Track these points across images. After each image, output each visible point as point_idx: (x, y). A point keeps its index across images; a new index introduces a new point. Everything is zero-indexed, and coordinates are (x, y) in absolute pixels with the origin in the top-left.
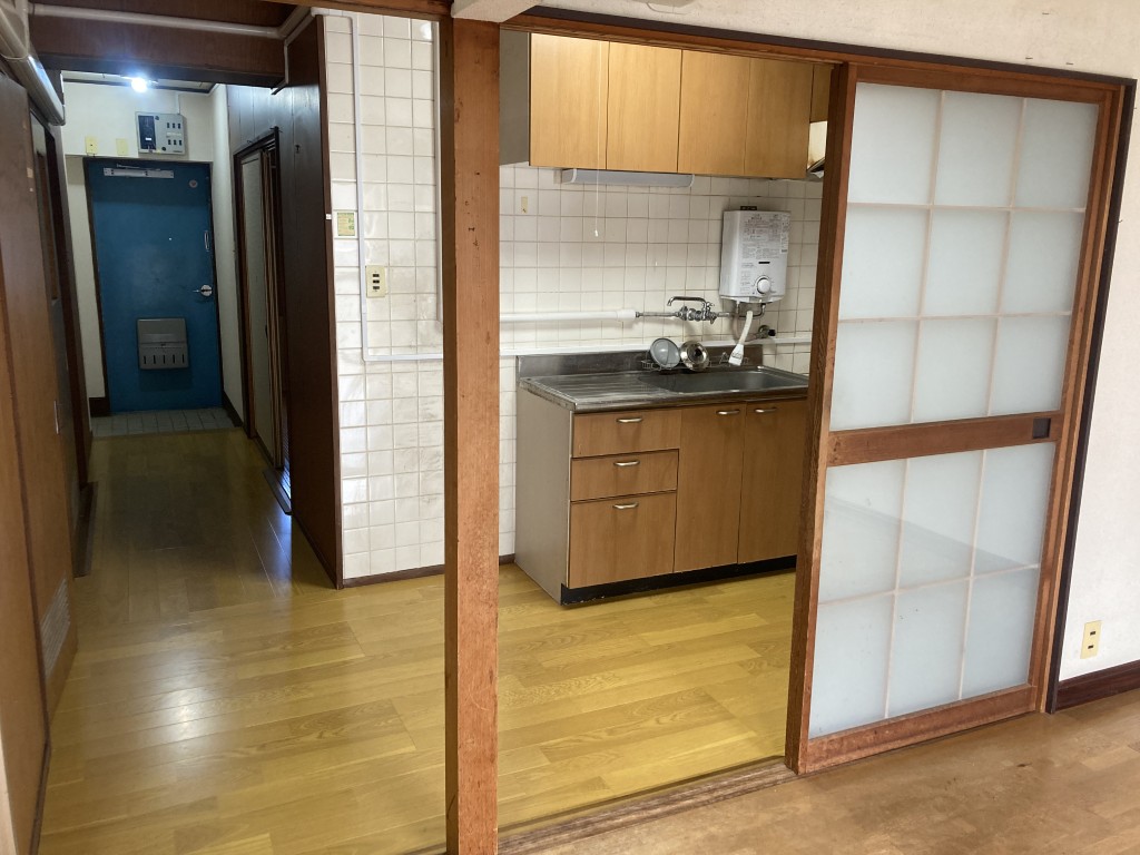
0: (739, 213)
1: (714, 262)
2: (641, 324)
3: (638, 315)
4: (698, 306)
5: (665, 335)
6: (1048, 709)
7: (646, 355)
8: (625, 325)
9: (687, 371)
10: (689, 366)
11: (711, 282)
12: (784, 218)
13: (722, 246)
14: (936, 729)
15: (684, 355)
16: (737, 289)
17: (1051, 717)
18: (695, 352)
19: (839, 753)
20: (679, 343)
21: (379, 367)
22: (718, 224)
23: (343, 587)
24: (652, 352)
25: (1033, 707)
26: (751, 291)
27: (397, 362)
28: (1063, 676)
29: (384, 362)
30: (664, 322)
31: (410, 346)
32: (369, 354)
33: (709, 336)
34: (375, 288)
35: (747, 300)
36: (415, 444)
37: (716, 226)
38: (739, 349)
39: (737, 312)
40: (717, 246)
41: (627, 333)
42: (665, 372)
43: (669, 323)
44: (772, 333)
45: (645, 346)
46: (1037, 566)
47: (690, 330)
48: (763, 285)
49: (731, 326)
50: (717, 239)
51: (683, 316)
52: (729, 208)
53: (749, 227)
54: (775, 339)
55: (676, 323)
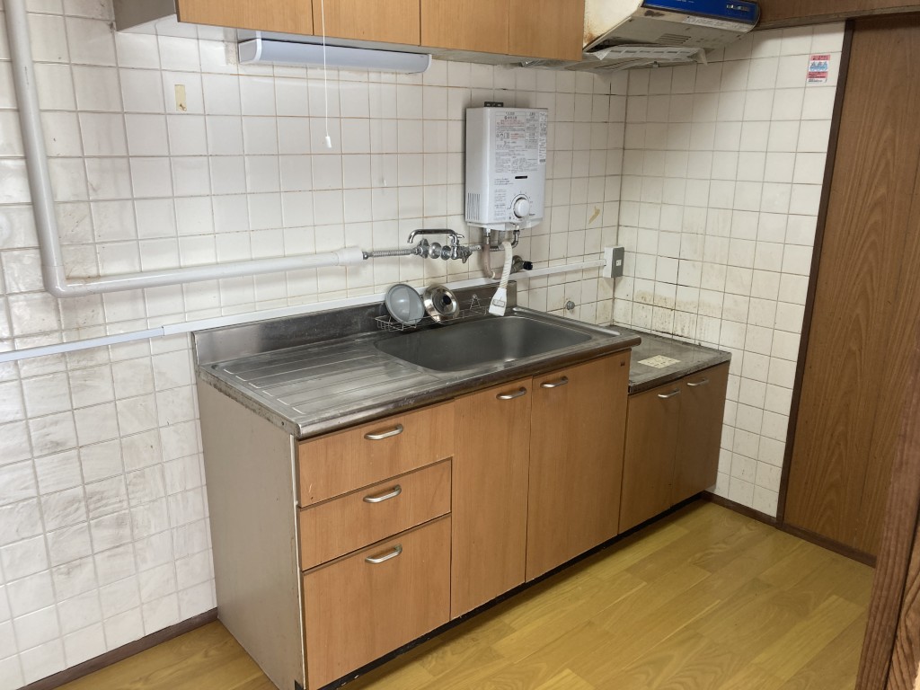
0: (489, 110)
2: (369, 267)
3: (367, 256)
4: (445, 240)
5: (402, 279)
7: (381, 310)
8: (348, 270)
9: (435, 326)
10: (437, 317)
11: (455, 209)
12: (542, 117)
13: (466, 158)
15: (428, 303)
16: (490, 213)
18: (442, 300)
20: (420, 289)
22: (458, 127)
24: (389, 306)
26: (506, 215)
30: (400, 262)
35: (500, 227)
36: (31, 493)
37: (456, 129)
38: (502, 295)
39: (488, 242)
41: (352, 282)
42: (409, 331)
43: (406, 263)
44: (528, 265)
45: (377, 297)
47: (432, 268)
48: (521, 207)
49: (482, 261)
50: (458, 146)
51: (422, 254)
52: (470, 105)
53: (502, 130)
54: (532, 273)
55: (414, 262)
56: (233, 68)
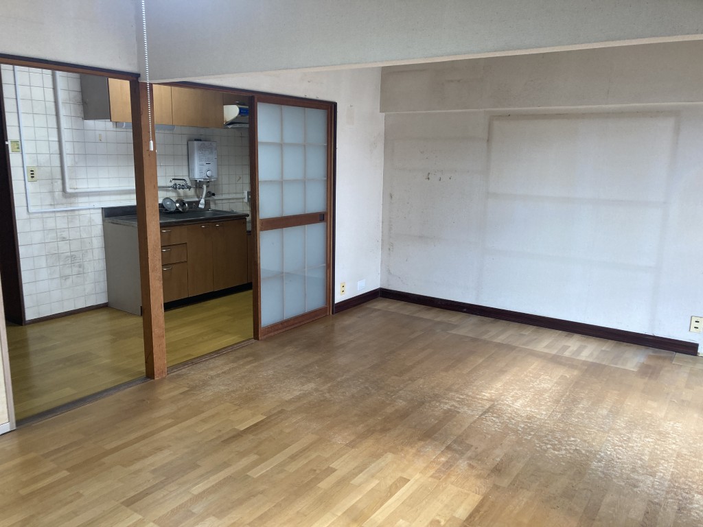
0: (196, 142)
1: (185, 163)
4: (182, 183)
5: (168, 196)
6: (333, 313)
9: (180, 212)
10: (181, 209)
11: (186, 173)
12: (214, 144)
13: (189, 157)
14: (300, 322)
15: (178, 205)
16: (198, 175)
17: (334, 315)
18: (182, 203)
19: (271, 332)
20: (174, 200)
21: (37, 215)
22: (186, 147)
23: (26, 324)
25: (328, 314)
26: (204, 176)
27: (46, 212)
28: (336, 302)
29: (39, 213)
30: (167, 191)
31: (51, 205)
32: (31, 209)
33: (186, 196)
34: (32, 177)
35: (202, 180)
36: (56, 252)
37: (185, 148)
38: (203, 201)
39: (198, 185)
40: (187, 157)
42: (171, 213)
43: (169, 191)
44: (214, 195)
46: (325, 265)
47: (178, 194)
48: (209, 173)
49: (196, 192)
50: (186, 153)
51: (175, 188)
52: (190, 140)
53: (200, 148)
54: (215, 198)
55: (172, 191)
56: (115, 129)
